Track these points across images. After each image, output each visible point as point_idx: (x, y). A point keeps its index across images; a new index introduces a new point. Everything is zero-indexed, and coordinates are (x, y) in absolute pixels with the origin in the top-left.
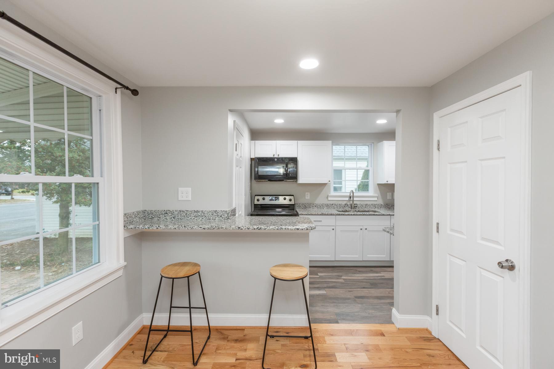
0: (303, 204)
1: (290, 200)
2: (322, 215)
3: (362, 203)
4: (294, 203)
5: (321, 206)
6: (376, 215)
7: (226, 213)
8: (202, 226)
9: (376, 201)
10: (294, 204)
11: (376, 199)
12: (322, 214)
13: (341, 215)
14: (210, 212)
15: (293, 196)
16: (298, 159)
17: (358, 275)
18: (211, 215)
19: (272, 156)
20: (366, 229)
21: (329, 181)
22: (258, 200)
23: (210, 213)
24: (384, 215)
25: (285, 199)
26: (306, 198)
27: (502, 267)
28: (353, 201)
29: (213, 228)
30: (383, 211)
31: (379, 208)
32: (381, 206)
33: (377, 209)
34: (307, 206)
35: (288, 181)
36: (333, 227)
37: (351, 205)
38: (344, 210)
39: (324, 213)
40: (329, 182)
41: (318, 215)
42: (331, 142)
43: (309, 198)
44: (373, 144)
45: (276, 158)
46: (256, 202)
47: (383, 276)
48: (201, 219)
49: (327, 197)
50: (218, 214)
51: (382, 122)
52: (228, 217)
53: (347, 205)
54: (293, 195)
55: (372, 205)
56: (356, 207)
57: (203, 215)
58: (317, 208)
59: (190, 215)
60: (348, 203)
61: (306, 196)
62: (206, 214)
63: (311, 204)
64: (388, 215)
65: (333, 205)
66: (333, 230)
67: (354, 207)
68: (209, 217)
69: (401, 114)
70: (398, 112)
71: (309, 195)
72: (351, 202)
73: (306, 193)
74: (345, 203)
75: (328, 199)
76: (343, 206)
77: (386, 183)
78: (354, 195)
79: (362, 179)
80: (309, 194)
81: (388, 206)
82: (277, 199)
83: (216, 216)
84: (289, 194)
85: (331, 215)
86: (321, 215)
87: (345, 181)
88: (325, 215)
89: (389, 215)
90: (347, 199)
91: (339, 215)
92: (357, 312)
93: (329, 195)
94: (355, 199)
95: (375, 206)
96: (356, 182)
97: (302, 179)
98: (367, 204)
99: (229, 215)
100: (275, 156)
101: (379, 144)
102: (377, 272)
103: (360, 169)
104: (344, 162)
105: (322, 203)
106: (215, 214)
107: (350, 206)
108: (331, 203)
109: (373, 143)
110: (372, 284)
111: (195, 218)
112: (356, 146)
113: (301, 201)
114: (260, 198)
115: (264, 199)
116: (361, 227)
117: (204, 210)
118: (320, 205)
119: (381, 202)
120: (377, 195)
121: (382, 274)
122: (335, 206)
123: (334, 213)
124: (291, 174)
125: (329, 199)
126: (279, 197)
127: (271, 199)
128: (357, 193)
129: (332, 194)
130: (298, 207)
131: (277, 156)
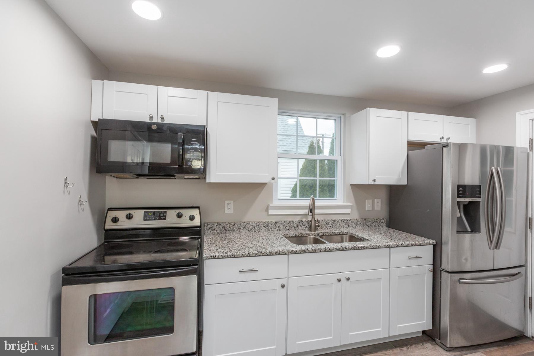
0: (219, 224)
1: (192, 218)
2: (259, 256)
3: (327, 218)
4: (199, 224)
5: (254, 228)
6: (367, 248)
9: (349, 214)
10: (200, 227)
11: (348, 211)
12: (260, 254)
13: (301, 253)
15: (198, 210)
16: (208, 129)
19: (147, 120)
20: (348, 279)
21: (273, 179)
22: (115, 220)
24: (380, 247)
25: (180, 216)
26: (227, 211)
28: (313, 215)
31: (354, 226)
32: (356, 223)
33: (350, 228)
34: (227, 227)
35: (186, 177)
36: (284, 282)
37: (310, 222)
38: (297, 235)
39: (264, 251)
40: (273, 181)
41: (249, 256)
42: (276, 100)
43: (231, 211)
44: (342, 117)
45: (154, 123)
46: (110, 225)
49: (267, 210)
53: (301, 223)
54: (198, 207)
55: (343, 221)
56: (319, 226)
58: (247, 231)
60: (304, 220)
61: (226, 208)
63: (235, 223)
65: (278, 224)
66: (282, 289)
67: (316, 226)
71: (232, 206)
72: (310, 218)
73: (227, 202)
74: (298, 219)
75: (268, 213)
76: (295, 226)
77: (373, 183)
78: (315, 204)
80: (232, 204)
81: (368, 222)
82: (162, 214)
84: (190, 206)
85: (279, 254)
86: (256, 255)
88: (266, 254)
90: (306, 211)
91: (296, 253)
93: (271, 205)
94: (317, 211)
95: (347, 223)
98: (335, 220)
100: (154, 121)
101: (355, 115)
105: (257, 221)
107: (307, 225)
108: (274, 219)
109: (343, 114)
113: (215, 217)
114: (121, 215)
115: (129, 217)
116: (339, 276)
118: (254, 224)
119: (355, 216)
120: (350, 204)
122: (281, 226)
123: (286, 251)
126: (166, 212)
127: (145, 216)
128: (320, 202)
129: (275, 203)
130: (209, 232)
131: (159, 121)
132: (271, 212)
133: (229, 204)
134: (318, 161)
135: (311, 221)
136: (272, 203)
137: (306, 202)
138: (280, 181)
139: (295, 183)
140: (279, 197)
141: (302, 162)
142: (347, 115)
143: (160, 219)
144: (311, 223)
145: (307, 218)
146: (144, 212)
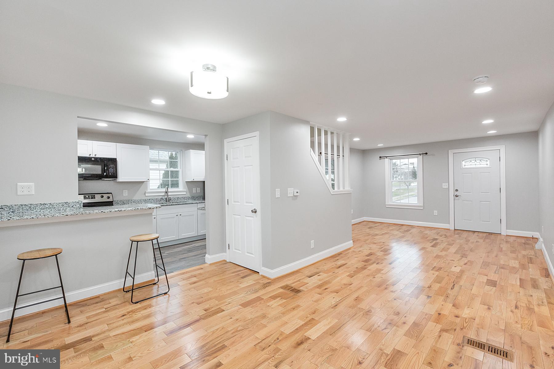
0: (121, 201)
1: (109, 198)
3: (175, 197)
4: (112, 200)
5: (139, 202)
6: (188, 204)
7: (78, 203)
8: (64, 213)
9: (185, 194)
10: (113, 201)
14: (60, 203)
16: (117, 159)
17: (176, 249)
18: (61, 207)
19: (88, 156)
20: (181, 215)
23: (60, 205)
24: (193, 203)
25: (102, 197)
26: (124, 195)
27: (253, 212)
28: (168, 195)
29: (77, 213)
30: (190, 201)
31: (188, 199)
33: (186, 200)
34: (125, 202)
35: (106, 179)
40: (148, 180)
42: (149, 147)
43: (127, 195)
44: (181, 151)
47: (195, 246)
48: (49, 210)
49: (145, 194)
50: (69, 205)
51: (190, 137)
52: (80, 207)
53: (162, 199)
54: (111, 193)
55: (182, 197)
56: (171, 200)
57: (51, 207)
58: (135, 203)
59: (34, 208)
61: (124, 193)
62: (55, 206)
63: (129, 200)
64: (195, 203)
65: (151, 200)
66: (154, 219)
67: (169, 200)
68: (59, 208)
69: (208, 137)
70: (206, 136)
73: (124, 191)
74: (161, 197)
76: (159, 200)
77: (193, 180)
78: (169, 191)
79: (163, 178)
80: (127, 192)
81: (194, 198)
82: (93, 197)
83: (67, 207)
84: (108, 192)
87: (160, 179)
89: (197, 203)
90: (163, 194)
92: (183, 265)
94: (169, 194)
95: (184, 198)
96: (159, 180)
97: (121, 177)
98: (178, 197)
99: (81, 205)
100: (91, 156)
101: (187, 151)
102: (190, 245)
103: (162, 170)
104: (158, 165)
105: (140, 199)
106: (66, 205)
107: (165, 200)
108: (149, 198)
110: (188, 251)
111: (42, 211)
112: (168, 152)
113: (119, 198)
116: (177, 214)
117: (52, 202)
118: (138, 200)
119: (188, 195)
120: (186, 190)
121: (194, 245)
122: (152, 201)
124: (110, 173)
125: (146, 195)
126: (95, 195)
127: (84, 197)
128: (170, 190)
129: (149, 191)
130: (116, 204)
131: (94, 156)
132: (147, 195)
133: (125, 192)
134: (170, 171)
135: (167, 198)
136: (147, 191)
137: (164, 190)
138: (151, 182)
139: (159, 185)
140: (150, 188)
141: (163, 172)
142: (183, 151)
143: (92, 198)
144: (167, 199)
145: (165, 197)
146: (84, 196)
